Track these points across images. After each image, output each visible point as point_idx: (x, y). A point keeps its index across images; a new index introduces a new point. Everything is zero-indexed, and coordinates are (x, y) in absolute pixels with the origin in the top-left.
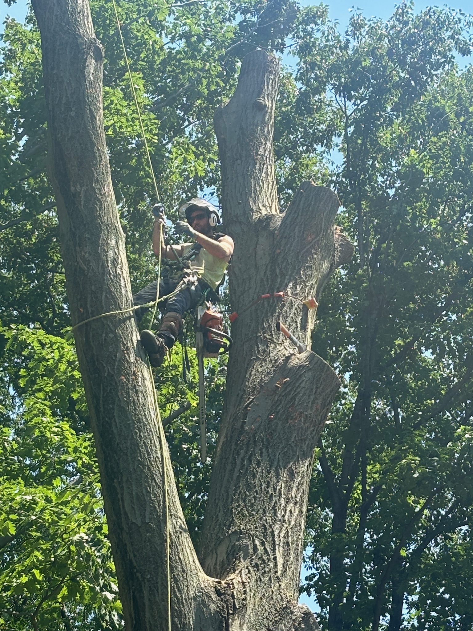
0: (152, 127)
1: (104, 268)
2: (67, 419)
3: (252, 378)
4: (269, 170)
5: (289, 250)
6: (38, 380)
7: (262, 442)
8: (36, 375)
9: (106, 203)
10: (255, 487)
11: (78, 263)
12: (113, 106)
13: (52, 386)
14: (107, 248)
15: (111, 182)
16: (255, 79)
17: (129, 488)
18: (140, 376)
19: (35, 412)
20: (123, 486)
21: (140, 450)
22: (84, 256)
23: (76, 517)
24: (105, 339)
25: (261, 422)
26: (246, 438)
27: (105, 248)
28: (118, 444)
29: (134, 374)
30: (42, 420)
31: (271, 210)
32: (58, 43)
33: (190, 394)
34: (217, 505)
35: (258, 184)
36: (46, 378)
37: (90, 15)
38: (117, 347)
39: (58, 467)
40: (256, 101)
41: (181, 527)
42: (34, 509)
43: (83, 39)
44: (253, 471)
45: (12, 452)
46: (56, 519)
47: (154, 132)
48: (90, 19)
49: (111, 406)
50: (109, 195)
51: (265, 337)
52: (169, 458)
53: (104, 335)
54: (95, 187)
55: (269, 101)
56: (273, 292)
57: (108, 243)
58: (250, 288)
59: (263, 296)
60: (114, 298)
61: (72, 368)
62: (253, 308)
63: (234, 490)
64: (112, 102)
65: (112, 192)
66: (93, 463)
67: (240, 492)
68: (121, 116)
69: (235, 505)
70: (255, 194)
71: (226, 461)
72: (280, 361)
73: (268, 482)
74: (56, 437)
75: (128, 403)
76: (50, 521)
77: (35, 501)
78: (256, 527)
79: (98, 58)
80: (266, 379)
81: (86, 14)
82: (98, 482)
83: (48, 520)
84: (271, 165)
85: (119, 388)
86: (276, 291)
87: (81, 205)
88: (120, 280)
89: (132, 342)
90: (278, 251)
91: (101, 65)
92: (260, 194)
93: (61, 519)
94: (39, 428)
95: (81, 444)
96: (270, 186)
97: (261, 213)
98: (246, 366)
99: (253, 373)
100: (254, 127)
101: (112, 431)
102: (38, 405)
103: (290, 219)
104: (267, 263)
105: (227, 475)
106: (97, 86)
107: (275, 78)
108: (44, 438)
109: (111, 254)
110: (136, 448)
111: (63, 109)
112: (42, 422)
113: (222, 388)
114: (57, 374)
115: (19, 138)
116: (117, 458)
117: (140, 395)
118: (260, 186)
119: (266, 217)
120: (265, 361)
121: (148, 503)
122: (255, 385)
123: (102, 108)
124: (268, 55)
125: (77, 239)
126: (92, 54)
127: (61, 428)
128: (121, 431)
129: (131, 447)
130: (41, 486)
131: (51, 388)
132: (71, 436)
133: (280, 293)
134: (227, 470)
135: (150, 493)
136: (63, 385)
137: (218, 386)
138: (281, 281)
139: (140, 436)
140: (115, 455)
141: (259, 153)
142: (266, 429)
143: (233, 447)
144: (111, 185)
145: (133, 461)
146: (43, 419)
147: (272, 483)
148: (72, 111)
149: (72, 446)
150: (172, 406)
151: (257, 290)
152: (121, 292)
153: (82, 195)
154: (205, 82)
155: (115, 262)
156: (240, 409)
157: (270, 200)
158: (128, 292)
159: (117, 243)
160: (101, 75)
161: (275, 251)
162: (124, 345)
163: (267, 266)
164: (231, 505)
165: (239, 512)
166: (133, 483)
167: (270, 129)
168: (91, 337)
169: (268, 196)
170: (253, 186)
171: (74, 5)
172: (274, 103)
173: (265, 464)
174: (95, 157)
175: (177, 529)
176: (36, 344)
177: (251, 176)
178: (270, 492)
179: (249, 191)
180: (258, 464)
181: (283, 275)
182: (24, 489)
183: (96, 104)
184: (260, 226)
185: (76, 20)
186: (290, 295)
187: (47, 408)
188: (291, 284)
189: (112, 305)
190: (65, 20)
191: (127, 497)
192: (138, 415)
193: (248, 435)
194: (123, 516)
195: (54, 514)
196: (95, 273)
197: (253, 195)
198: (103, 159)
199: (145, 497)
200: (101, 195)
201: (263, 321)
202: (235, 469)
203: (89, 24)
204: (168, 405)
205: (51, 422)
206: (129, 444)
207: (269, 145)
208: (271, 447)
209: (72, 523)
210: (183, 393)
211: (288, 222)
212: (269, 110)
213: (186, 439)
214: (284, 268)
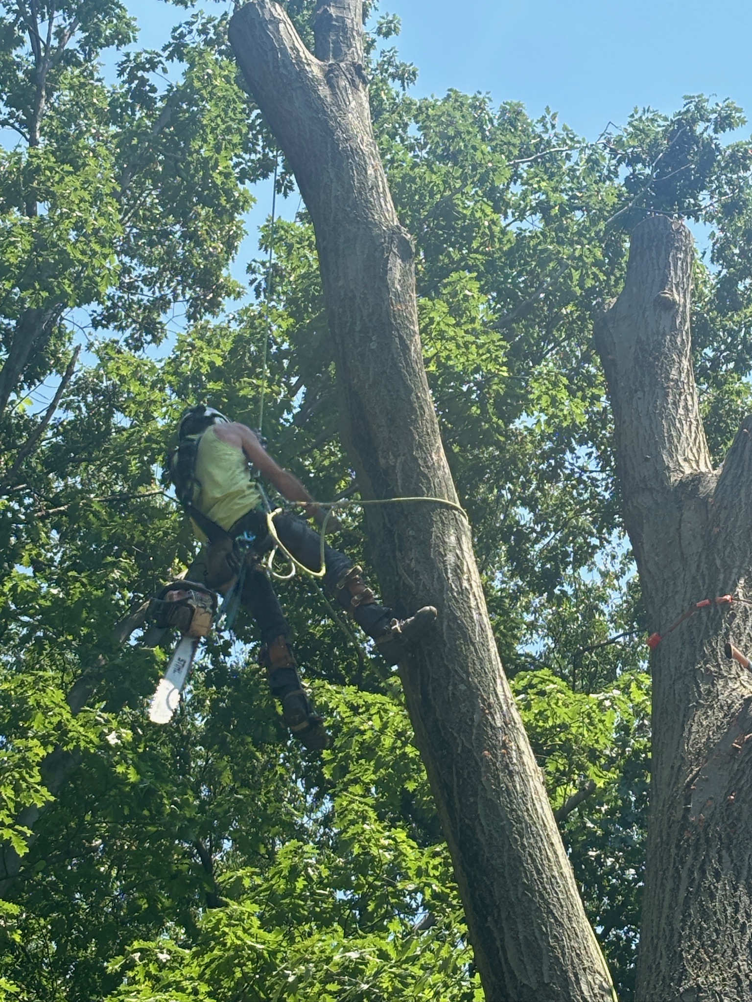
0: (497, 353)
1: (442, 580)
2: (401, 823)
3: (692, 737)
4: (690, 403)
5: (734, 527)
6: (351, 765)
7: (720, 839)
8: (348, 757)
9: (437, 480)
10: (715, 913)
11: (400, 577)
12: (433, 327)
13: (374, 773)
14: (445, 550)
15: (441, 446)
16: (655, 261)
17: (512, 930)
18: (514, 748)
19: (350, 817)
20: (502, 927)
21: (524, 867)
22: (409, 565)
23: (430, 980)
24: (453, 694)
25: (715, 808)
26: (693, 835)
27: (441, 550)
28: (488, 861)
29: (504, 746)
30: (362, 828)
31: (698, 466)
32: (341, 240)
33: (592, 770)
34: (656, 948)
35: (674, 425)
36: (363, 761)
37: (387, 190)
38: (474, 705)
39: (394, 901)
40: (659, 296)
41: (601, 987)
42: (362, 972)
43: (380, 229)
44: (709, 888)
45: (321, 883)
46: (400, 986)
47: (500, 360)
48: (389, 196)
49: (472, 800)
50: (440, 466)
51: (707, 670)
52: (572, 876)
53: (450, 688)
54: (417, 456)
55: (679, 295)
56: (714, 596)
57: (444, 542)
58: (677, 592)
59: (698, 604)
60: (462, 628)
61: (402, 742)
62: (685, 624)
63: (682, 920)
64: (432, 320)
65: (444, 462)
66: (448, 891)
67: (692, 923)
68: (447, 340)
69: (685, 945)
70: (670, 443)
71: (664, 874)
72: (737, 706)
73: (736, 904)
74: (386, 854)
75: (499, 793)
76: (390, 990)
77: (363, 959)
78: (724, 980)
79: (407, 255)
80: (716, 738)
81: (381, 190)
82: (460, 923)
83: (387, 988)
84: (692, 394)
85: (483, 769)
86: (718, 593)
87: (397, 486)
88: (468, 598)
89: (497, 695)
90: (716, 530)
91: (410, 266)
92: (679, 442)
93: (407, 985)
94: (359, 841)
95: (427, 863)
96: (693, 429)
97: (683, 472)
98: (681, 719)
99: (694, 729)
100: (660, 337)
101: (477, 840)
102: (355, 806)
103: (730, 477)
104: (700, 550)
105: (667, 897)
106: (408, 298)
107: (685, 257)
108: (368, 858)
109: (451, 558)
110: (518, 864)
111: (357, 340)
112: (364, 831)
113: (643, 755)
114: (380, 753)
115: (292, 391)
116: (488, 883)
117: (517, 778)
118: (677, 430)
119: (690, 478)
120: (711, 707)
121: (545, 952)
122: (700, 749)
123: (418, 332)
124: (672, 223)
125: (396, 541)
126: (395, 250)
127: (394, 839)
128: (491, 838)
129: (509, 864)
130: (370, 935)
131: (373, 777)
132: (411, 851)
133: (725, 597)
134: (667, 890)
135: (546, 934)
136: (390, 770)
137: (636, 753)
138: (725, 577)
139: (523, 845)
140: (485, 878)
141: (671, 376)
142: (723, 818)
143: (673, 851)
144: (442, 450)
145: (516, 886)
146: (365, 826)
147: (742, 906)
148: (371, 341)
149: (413, 865)
150: (565, 789)
151: (688, 596)
152: (471, 618)
153: (398, 469)
154: (576, 275)
155: (458, 569)
156: (678, 788)
157: (695, 451)
158: (483, 616)
159: (459, 539)
160: (412, 281)
161: (711, 530)
162: (484, 700)
163: (700, 557)
164: (680, 946)
165: (694, 957)
166: (518, 920)
167: (684, 337)
168: (431, 692)
169: (691, 445)
170: (665, 430)
171: (362, 177)
172: (688, 296)
173: (727, 875)
174: (413, 410)
175: (596, 991)
176: (342, 708)
177: (660, 414)
178: (741, 921)
179: (660, 438)
180: (717, 875)
181: (728, 568)
182: (345, 941)
183: (408, 327)
184: (682, 493)
185: (367, 201)
186: (742, 599)
187: (370, 809)
188: (742, 581)
189: (460, 638)
190: (350, 202)
191: (510, 944)
192: (516, 812)
193: (695, 830)
194: (506, 974)
195: (395, 977)
196: (429, 590)
197: (668, 445)
198: (426, 410)
199: (540, 942)
200: (428, 467)
201: (702, 644)
202: (681, 887)
203: (388, 205)
204: (558, 789)
205: (378, 831)
206: (505, 859)
207: (685, 363)
208: (735, 846)
209: (426, 991)
210: (582, 768)
211: (727, 482)
212: (681, 309)
213: (594, 841)
214: (729, 557)
